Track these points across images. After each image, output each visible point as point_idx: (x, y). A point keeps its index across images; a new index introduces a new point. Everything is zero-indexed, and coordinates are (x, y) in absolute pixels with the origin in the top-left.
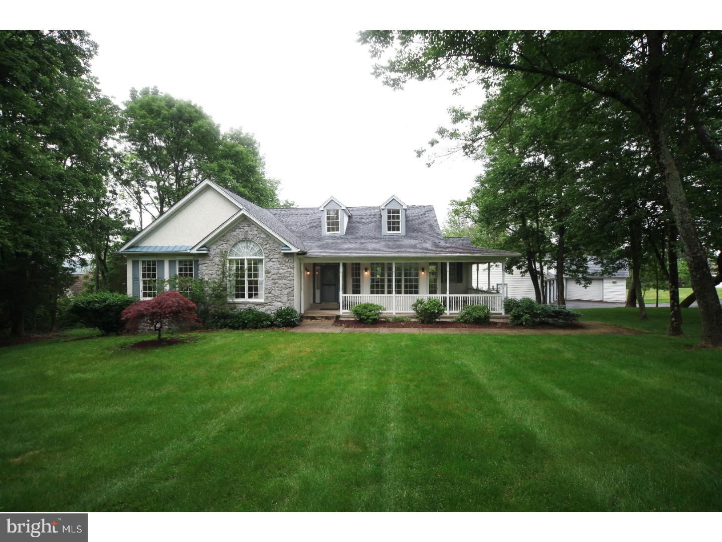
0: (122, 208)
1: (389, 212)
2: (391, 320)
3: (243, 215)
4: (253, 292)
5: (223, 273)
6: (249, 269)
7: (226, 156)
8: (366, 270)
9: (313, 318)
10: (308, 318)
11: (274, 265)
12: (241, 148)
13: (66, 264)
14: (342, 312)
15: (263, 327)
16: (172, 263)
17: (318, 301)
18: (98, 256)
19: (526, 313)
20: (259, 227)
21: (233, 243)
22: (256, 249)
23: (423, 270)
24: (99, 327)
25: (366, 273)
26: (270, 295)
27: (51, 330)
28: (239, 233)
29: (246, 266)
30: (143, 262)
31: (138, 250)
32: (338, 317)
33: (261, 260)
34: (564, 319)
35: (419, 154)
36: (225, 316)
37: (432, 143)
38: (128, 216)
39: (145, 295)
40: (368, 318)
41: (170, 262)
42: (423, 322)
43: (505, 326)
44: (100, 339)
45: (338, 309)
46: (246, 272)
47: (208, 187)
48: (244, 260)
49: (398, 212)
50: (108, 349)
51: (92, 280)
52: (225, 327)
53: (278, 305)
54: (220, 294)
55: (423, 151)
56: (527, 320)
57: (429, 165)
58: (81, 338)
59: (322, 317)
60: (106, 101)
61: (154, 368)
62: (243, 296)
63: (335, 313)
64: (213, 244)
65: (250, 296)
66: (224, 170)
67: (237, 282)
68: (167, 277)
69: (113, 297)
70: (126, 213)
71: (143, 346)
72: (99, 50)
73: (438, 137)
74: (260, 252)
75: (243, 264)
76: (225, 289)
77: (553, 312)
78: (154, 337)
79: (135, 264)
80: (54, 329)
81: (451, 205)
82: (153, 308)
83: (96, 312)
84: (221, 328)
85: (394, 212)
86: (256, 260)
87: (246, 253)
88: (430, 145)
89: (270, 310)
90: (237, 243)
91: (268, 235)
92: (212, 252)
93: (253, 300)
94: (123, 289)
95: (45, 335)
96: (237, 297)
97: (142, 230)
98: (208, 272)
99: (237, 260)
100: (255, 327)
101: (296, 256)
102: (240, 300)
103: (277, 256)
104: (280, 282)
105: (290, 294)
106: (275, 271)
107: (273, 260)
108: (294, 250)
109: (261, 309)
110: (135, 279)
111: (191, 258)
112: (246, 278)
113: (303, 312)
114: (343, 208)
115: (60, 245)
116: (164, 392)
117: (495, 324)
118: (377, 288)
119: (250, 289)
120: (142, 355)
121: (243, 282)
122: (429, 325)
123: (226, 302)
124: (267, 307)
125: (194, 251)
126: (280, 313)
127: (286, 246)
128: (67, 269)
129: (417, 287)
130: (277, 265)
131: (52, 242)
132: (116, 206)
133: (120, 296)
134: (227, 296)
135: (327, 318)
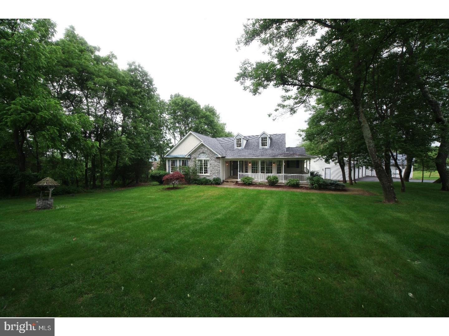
0: (168, 138)
1: (262, 138)
2: (257, 184)
3: (202, 144)
4: (206, 172)
5: (195, 165)
6: (204, 163)
7: (202, 117)
8: (250, 163)
9: (227, 182)
10: (225, 181)
11: (212, 162)
12: (208, 113)
13: (150, 160)
14: (239, 180)
15: (208, 184)
16: (180, 161)
17: (232, 175)
18: (161, 156)
19: (316, 183)
20: (207, 148)
21: (199, 154)
22: (207, 156)
23: (274, 163)
24: (158, 182)
25: (250, 164)
26: (211, 173)
27: (147, 182)
28: (201, 151)
29: (203, 162)
30: (171, 160)
31: (170, 156)
32: (237, 182)
33: (208, 160)
34: (335, 186)
35: (269, 116)
36: (196, 180)
37: (276, 110)
38: (170, 141)
39: (172, 172)
40: (246, 183)
41: (179, 160)
42: (270, 185)
43: (306, 188)
44: (158, 186)
45: (237, 178)
46: (203, 164)
47: (191, 134)
48: (202, 160)
49: (266, 138)
50: (159, 189)
51: (159, 165)
52: (196, 184)
53: (214, 176)
54: (195, 172)
55: (271, 114)
56: (316, 186)
57: (274, 120)
58: (154, 185)
59: (231, 181)
60: (163, 101)
61: (169, 196)
62: (202, 173)
63: (236, 180)
64: (192, 154)
65: (205, 173)
66: (201, 123)
67: (200, 168)
68: (178, 166)
69: (162, 172)
70: (170, 140)
71: (169, 189)
72: (157, 89)
73: (277, 108)
74: (208, 157)
75: (202, 161)
76: (196, 170)
77: (330, 183)
78: (172, 186)
79: (169, 161)
80: (148, 182)
81: (298, 131)
82: (171, 177)
83: (157, 177)
84: (194, 184)
85: (264, 138)
86: (206, 160)
87: (203, 158)
88: (275, 111)
89: (211, 178)
90: (200, 154)
91: (211, 151)
92: (192, 157)
93: (206, 174)
94: (165, 169)
95: (145, 184)
96: (200, 173)
97: (175, 145)
98: (191, 164)
99: (200, 160)
100: (206, 184)
101: (221, 159)
102: (201, 174)
103: (214, 158)
104: (215, 168)
105: (219, 173)
106: (213, 164)
107: (213, 160)
108: (220, 156)
109: (208, 178)
110: (169, 167)
111: (186, 159)
112: (203, 166)
113: (224, 179)
114: (243, 137)
115: (148, 155)
116: (169, 203)
117: (303, 187)
118: (254, 171)
119: (205, 170)
120: (167, 192)
121: (202, 168)
122: (272, 187)
123: (196, 175)
124: (210, 177)
125: (186, 157)
126: (214, 180)
127: (217, 155)
128: (150, 162)
129: (271, 170)
130: (214, 162)
131: (146, 154)
132: (166, 138)
133: (164, 172)
134: (197, 173)
135: (233, 182)
